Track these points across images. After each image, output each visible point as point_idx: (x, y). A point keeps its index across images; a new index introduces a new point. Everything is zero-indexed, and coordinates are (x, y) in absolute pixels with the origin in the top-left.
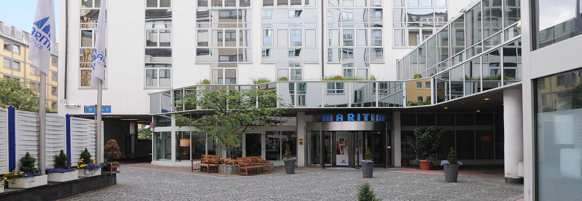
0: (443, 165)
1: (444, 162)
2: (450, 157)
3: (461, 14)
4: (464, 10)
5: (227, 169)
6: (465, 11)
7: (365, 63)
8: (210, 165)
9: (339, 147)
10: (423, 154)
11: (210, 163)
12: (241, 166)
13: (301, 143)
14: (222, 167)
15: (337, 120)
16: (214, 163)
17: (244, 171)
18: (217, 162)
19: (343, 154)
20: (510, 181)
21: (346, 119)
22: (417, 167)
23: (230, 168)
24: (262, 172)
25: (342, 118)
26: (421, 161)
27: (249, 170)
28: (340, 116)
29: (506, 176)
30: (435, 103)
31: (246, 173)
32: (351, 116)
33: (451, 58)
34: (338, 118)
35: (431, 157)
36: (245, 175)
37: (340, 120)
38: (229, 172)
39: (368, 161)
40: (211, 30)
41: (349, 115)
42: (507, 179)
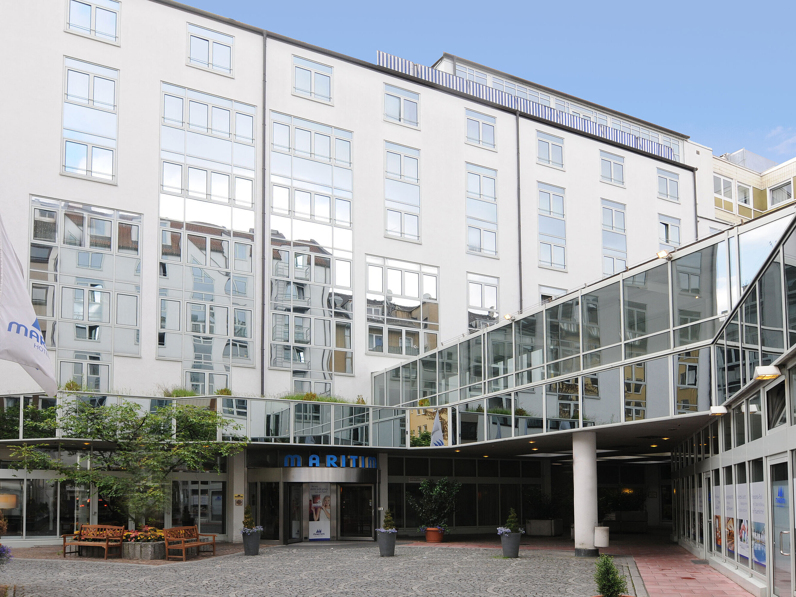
0: (502, 534)
1: (501, 530)
2: (511, 522)
3: (509, 322)
4: (513, 318)
5: (142, 549)
6: (514, 320)
7: (324, 373)
8: (110, 543)
9: (312, 509)
10: (431, 518)
11: (109, 541)
12: (170, 544)
13: (239, 502)
14: (130, 547)
15: (311, 464)
16: (116, 541)
17: (178, 552)
18: (119, 539)
19: (318, 520)
20: (584, 553)
21: (323, 463)
22: (422, 538)
23: (149, 548)
24: (198, 555)
25: (317, 462)
26: (429, 529)
27: (187, 550)
28: (314, 459)
29: (577, 546)
30: (454, 443)
31: (184, 557)
32: (332, 459)
33: (486, 381)
34: (311, 462)
35: (443, 523)
36: (181, 560)
37: (314, 465)
38: (147, 555)
39: (390, 530)
40: (61, 286)
41: (328, 457)
42: (579, 552)
